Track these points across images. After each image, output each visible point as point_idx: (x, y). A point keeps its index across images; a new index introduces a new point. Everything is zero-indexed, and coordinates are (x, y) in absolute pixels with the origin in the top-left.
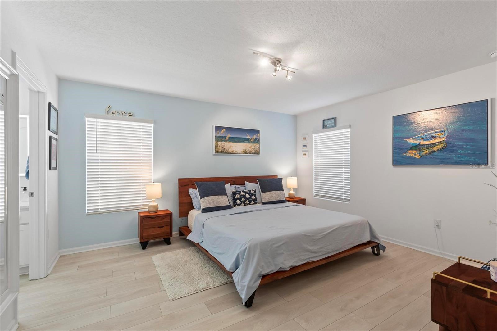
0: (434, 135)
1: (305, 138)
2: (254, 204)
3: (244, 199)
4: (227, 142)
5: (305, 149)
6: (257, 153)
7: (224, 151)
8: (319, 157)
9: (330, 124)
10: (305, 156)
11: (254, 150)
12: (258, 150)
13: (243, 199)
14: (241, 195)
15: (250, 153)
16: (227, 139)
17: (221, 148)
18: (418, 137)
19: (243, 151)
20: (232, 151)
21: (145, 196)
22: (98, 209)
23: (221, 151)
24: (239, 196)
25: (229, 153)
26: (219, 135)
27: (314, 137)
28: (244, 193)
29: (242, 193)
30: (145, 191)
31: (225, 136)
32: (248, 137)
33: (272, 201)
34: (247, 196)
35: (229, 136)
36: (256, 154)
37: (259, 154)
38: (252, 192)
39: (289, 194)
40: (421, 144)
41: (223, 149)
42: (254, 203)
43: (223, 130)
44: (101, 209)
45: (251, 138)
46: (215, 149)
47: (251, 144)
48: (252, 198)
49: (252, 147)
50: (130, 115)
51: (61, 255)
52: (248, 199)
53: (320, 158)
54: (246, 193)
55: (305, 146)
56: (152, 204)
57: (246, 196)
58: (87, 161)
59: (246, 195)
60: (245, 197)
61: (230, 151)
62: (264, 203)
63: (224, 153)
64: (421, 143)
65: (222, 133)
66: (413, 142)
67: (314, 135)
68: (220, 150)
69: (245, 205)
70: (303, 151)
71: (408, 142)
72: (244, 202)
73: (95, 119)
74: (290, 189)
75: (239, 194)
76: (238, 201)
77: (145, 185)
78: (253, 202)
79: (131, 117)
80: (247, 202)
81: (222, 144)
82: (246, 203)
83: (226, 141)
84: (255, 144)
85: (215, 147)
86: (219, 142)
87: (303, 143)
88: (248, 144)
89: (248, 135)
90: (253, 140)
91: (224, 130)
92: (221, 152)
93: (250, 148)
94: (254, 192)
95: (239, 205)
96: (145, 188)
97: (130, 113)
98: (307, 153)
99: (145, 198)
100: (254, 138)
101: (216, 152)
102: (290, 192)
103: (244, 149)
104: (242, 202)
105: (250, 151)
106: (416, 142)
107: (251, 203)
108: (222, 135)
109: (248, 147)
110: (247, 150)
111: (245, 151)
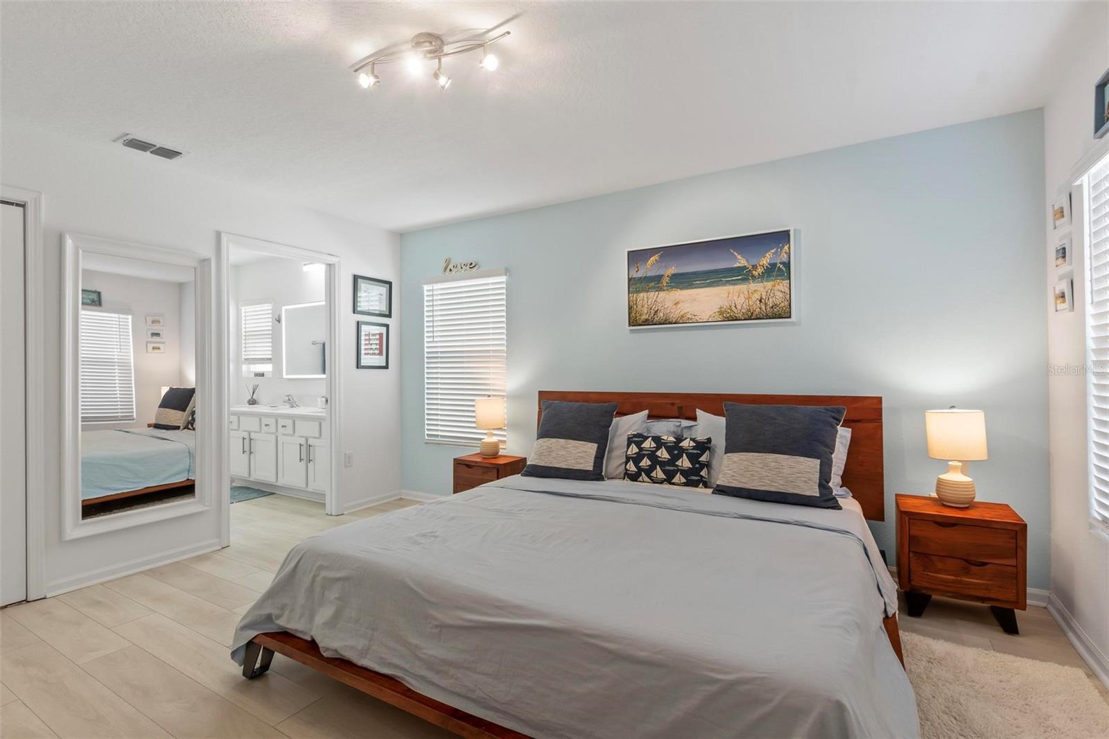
1: (1060, 212)
2: (685, 484)
3: (649, 463)
4: (664, 290)
5: (1061, 267)
6: (782, 313)
7: (656, 319)
10: (1059, 305)
11: (766, 304)
12: (786, 303)
13: (645, 463)
14: (641, 449)
15: (750, 316)
16: (665, 281)
17: (646, 312)
19: (721, 313)
20: (682, 316)
21: (474, 422)
22: (437, 436)
23: (647, 320)
24: (636, 450)
25: (670, 323)
26: (639, 275)
28: (653, 445)
29: (648, 444)
30: (474, 411)
31: (657, 274)
32: (741, 261)
33: (747, 486)
34: (663, 454)
35: (672, 270)
36: (773, 318)
37: (790, 317)
38: (685, 444)
39: (940, 484)
41: (653, 312)
42: (683, 480)
43: (651, 259)
44: (442, 436)
45: (753, 266)
46: (630, 314)
47: (753, 286)
48: (679, 463)
49: (757, 296)
50: (471, 266)
51: (402, 497)
52: (663, 464)
54: (661, 444)
56: (487, 439)
57: (658, 454)
58: (426, 355)
59: (657, 450)
60: (652, 456)
61: (674, 315)
62: (721, 491)
63: (656, 324)
65: (649, 268)
68: (644, 317)
69: (654, 481)
70: (1054, 280)
72: (648, 472)
73: (431, 285)
74: (944, 464)
75: (638, 444)
76: (631, 467)
77: (474, 400)
78: (679, 478)
79: (474, 269)
80: (659, 473)
81: (649, 300)
82: (654, 474)
83: (660, 289)
84: (769, 285)
85: (630, 308)
86: (642, 294)
87: (1057, 241)
88: (743, 287)
89: (739, 257)
90: (760, 270)
91: (653, 259)
92: (646, 322)
93: (749, 298)
94: (692, 444)
95: (634, 477)
96: (474, 406)
97: (471, 264)
98: (1067, 287)
99: (474, 425)
100: (765, 261)
101: (633, 322)
102: (943, 477)
103: (725, 304)
104: (640, 470)
105: (749, 310)
107: (675, 480)
108: (649, 274)
109: (742, 295)
110: (735, 306)
111: (729, 311)
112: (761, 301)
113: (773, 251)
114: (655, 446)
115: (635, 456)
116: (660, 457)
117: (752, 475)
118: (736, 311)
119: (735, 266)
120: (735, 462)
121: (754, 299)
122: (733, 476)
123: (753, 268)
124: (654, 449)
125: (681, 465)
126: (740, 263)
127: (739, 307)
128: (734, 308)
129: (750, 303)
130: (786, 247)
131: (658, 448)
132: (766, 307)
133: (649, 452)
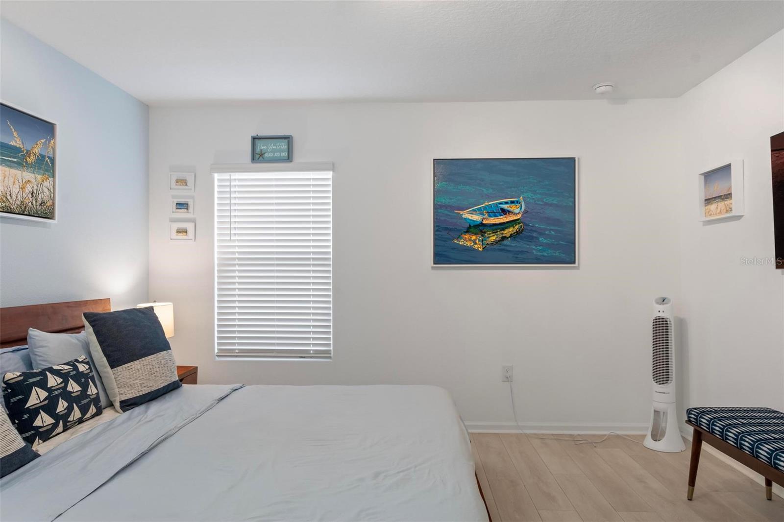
0: (505, 207)
1: (182, 182)
2: (96, 415)
3: (66, 404)
5: (182, 214)
6: (47, 213)
8: (234, 241)
9: (274, 151)
10: (181, 236)
11: (36, 200)
12: (51, 203)
13: (62, 405)
14: (49, 390)
15: (22, 211)
18: (479, 209)
24: (43, 394)
27: (216, 183)
28: (60, 380)
29: (53, 381)
32: (17, 140)
33: (154, 389)
34: (73, 387)
36: (41, 217)
37: (52, 219)
38: (81, 368)
40: (485, 222)
42: (95, 410)
45: (28, 151)
47: (28, 175)
48: (88, 392)
49: (29, 188)
52: (76, 400)
53: (237, 244)
54: (65, 377)
55: (182, 206)
57: (69, 388)
59: (66, 385)
60: (66, 395)
62: (127, 405)
64: (484, 220)
66: (470, 218)
67: (216, 176)
70: (173, 220)
71: (463, 216)
72: (65, 417)
75: (43, 384)
76: (42, 420)
78: (92, 410)
80: (76, 414)
84: (40, 177)
87: (174, 197)
88: (17, 172)
89: (15, 134)
90: (33, 158)
93: (23, 188)
94: (86, 366)
95: (47, 435)
98: (190, 227)
100: (37, 150)
104: (57, 418)
105: (22, 203)
106: (477, 218)
109: (17, 182)
110: (11, 195)
111: (4, 199)
112: (32, 194)
113: (43, 141)
114: (62, 380)
115: (46, 402)
116: (73, 392)
117: (156, 376)
118: (10, 200)
119: (11, 143)
120: (139, 370)
121: (27, 191)
122: (142, 383)
123: (27, 153)
124: (63, 385)
125: (91, 394)
126: (16, 142)
127: (14, 197)
128: (9, 197)
129: (24, 194)
130: (52, 141)
131: (66, 382)
132: (36, 202)
133: (60, 391)
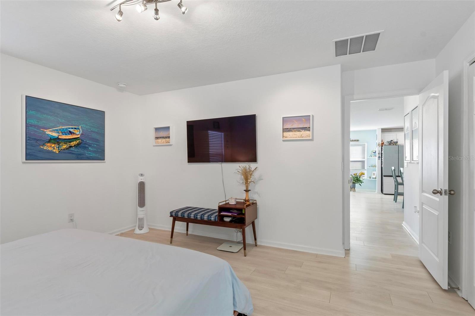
0: (72, 130)
18: (57, 130)
40: (60, 137)
64: (59, 136)
66: (51, 134)
71: (46, 133)
106: (55, 135)
